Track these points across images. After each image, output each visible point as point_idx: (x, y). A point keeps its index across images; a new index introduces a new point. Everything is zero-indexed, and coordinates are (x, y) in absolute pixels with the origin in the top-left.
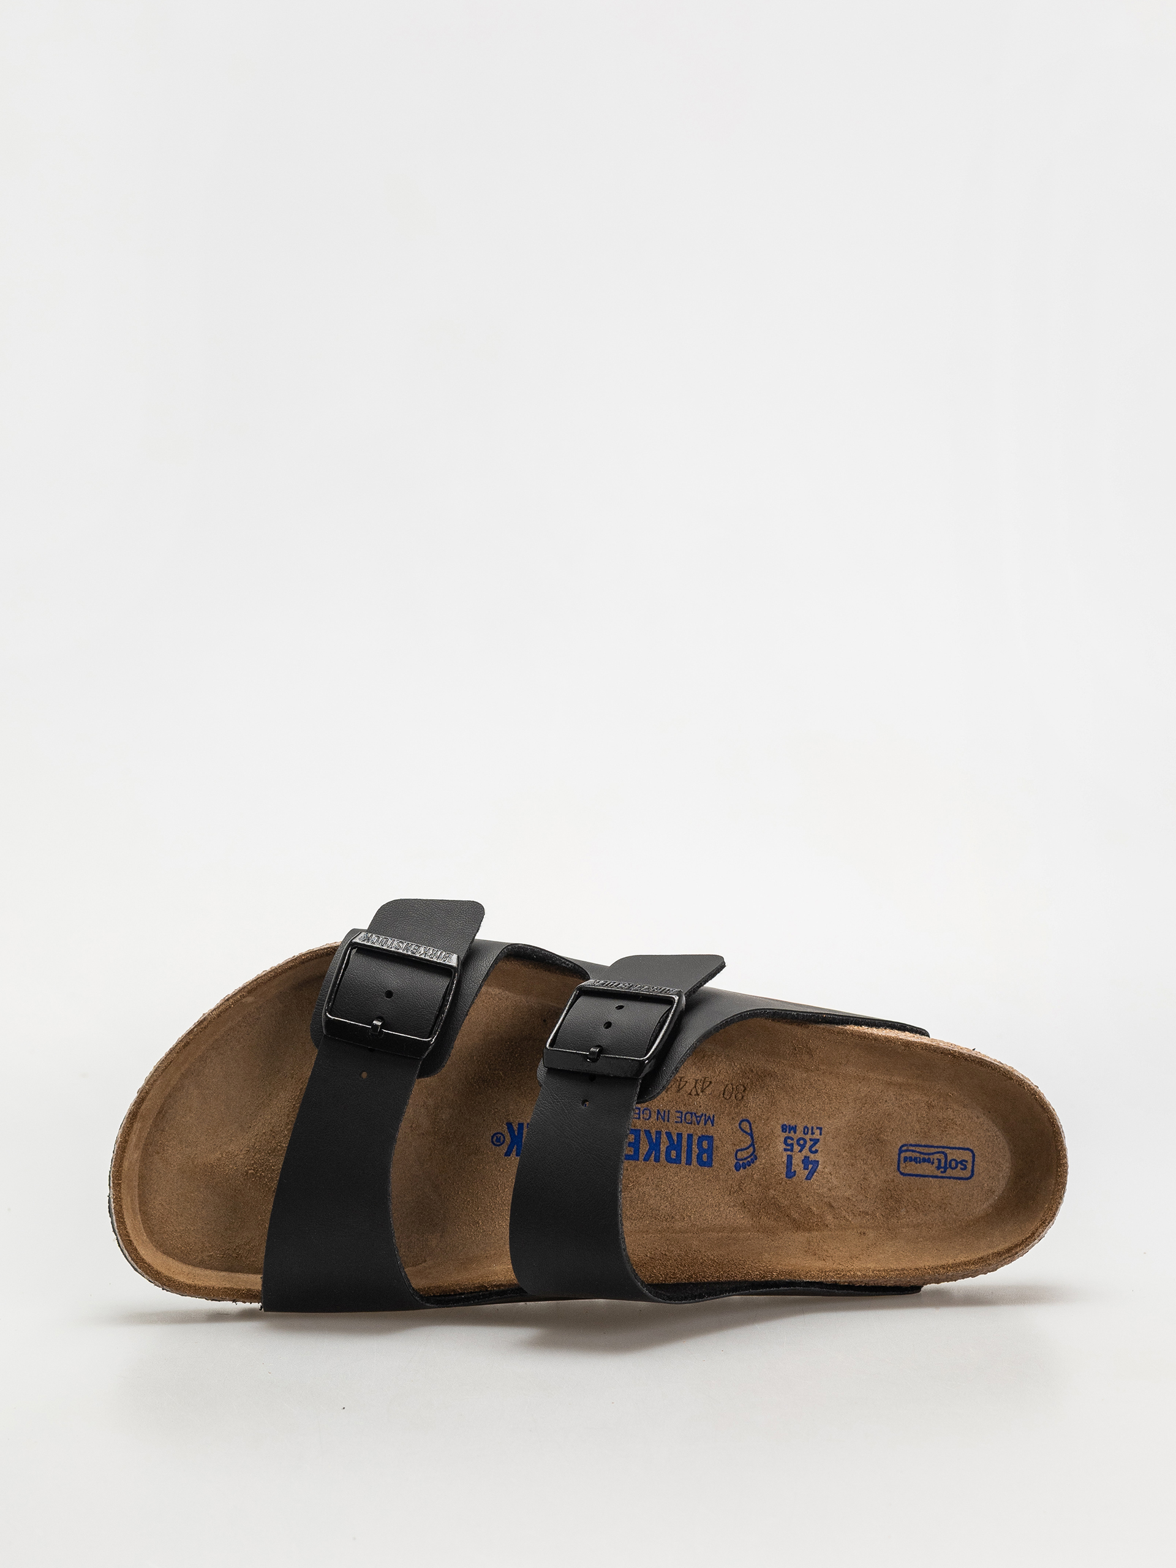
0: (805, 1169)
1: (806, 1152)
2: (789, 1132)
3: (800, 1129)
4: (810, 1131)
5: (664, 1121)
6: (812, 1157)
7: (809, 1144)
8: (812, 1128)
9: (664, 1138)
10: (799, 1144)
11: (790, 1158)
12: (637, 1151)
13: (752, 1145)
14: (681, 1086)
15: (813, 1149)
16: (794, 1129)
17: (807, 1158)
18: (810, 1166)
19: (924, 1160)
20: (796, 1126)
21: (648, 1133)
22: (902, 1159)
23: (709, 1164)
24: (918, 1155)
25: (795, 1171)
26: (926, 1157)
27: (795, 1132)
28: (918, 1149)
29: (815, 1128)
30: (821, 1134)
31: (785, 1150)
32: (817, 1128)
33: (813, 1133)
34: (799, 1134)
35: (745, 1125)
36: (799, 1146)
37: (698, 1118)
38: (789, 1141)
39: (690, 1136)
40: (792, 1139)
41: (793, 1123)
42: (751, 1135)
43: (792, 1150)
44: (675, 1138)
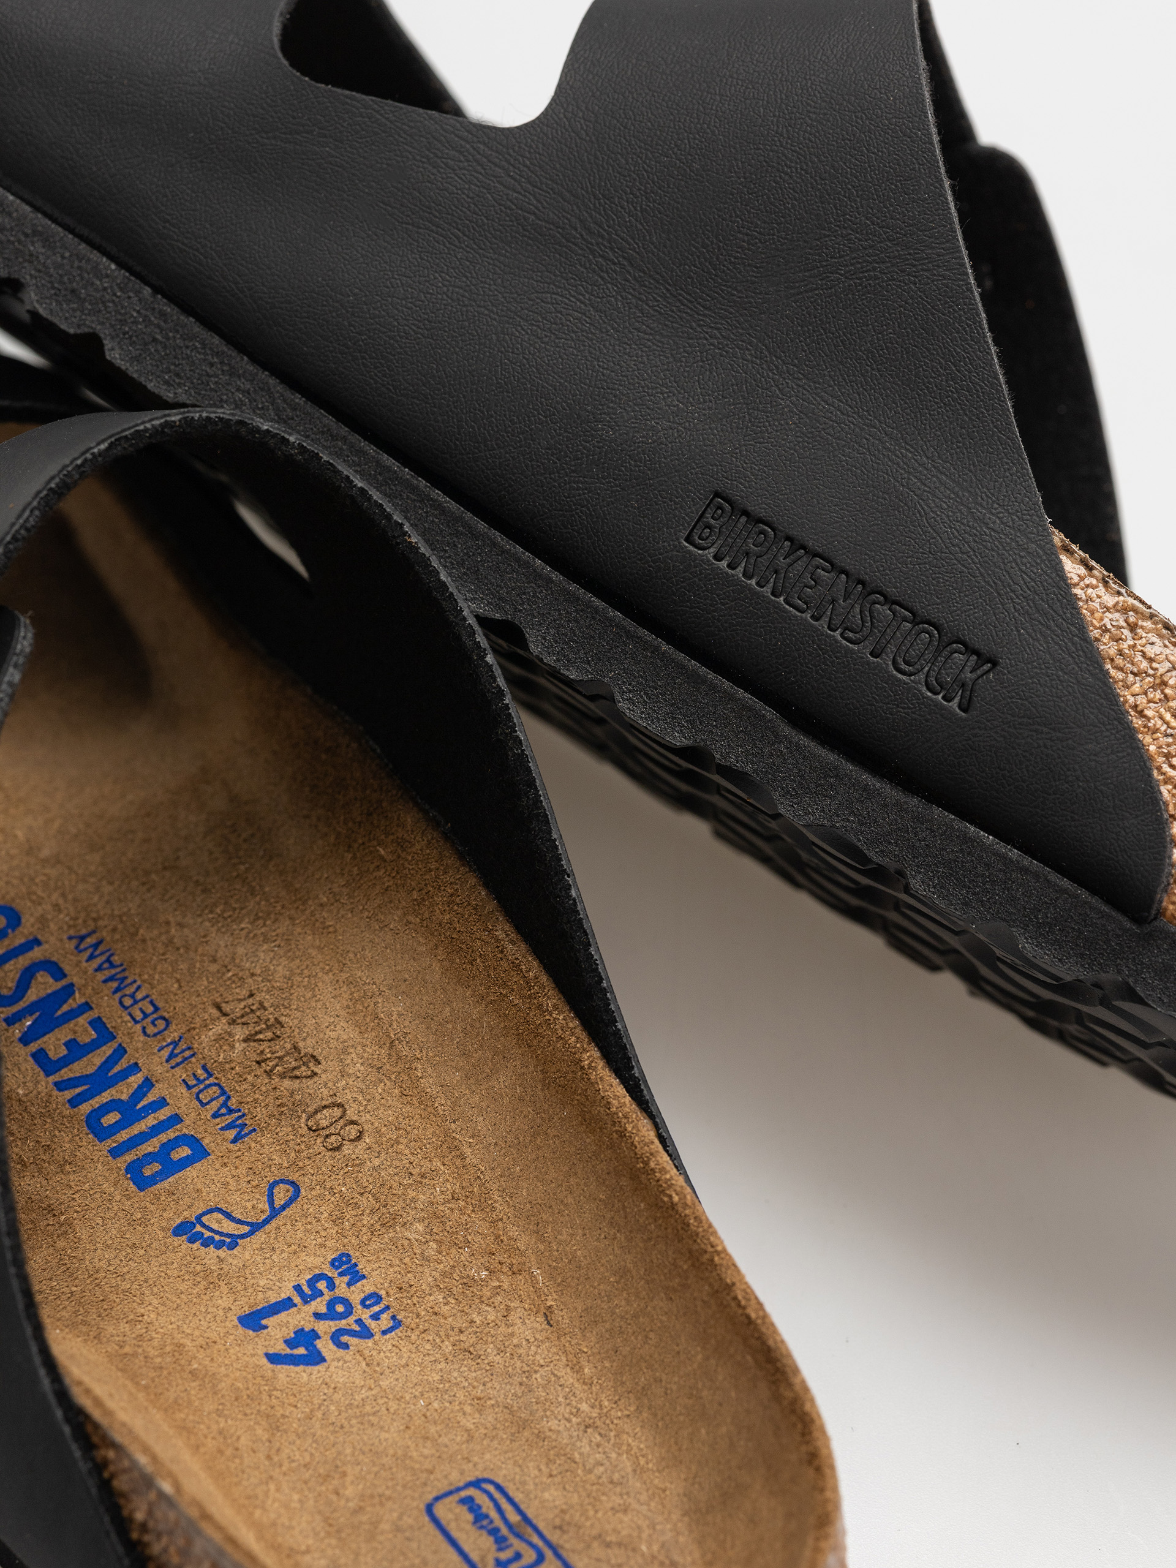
0: (287, 1342)
1: (325, 1328)
2: (341, 1274)
3: (366, 1287)
4: (376, 1309)
5: (167, 1061)
6: (325, 1346)
7: (349, 1323)
8: (388, 1308)
9: (136, 1080)
10: (331, 1304)
11: (287, 1304)
12: (65, 1062)
13: (255, 1227)
14: (261, 1036)
15: (345, 1339)
16: (355, 1276)
17: (314, 1335)
18: (301, 1351)
19: (494, 1532)
20: (364, 1277)
21: (121, 1051)
22: (464, 1494)
23: (143, 1183)
24: (493, 1514)
25: (266, 1327)
26: (504, 1531)
27: (349, 1285)
28: (503, 1502)
29: (390, 1313)
30: (384, 1333)
31: (298, 1288)
32: (394, 1318)
33: (376, 1317)
34: (355, 1295)
35: (281, 1194)
36: (328, 1308)
37: (223, 1111)
38: (322, 1285)
39: (176, 1119)
40: (331, 1286)
41: (363, 1267)
42: (275, 1212)
43: (306, 1300)
44: (151, 1097)
